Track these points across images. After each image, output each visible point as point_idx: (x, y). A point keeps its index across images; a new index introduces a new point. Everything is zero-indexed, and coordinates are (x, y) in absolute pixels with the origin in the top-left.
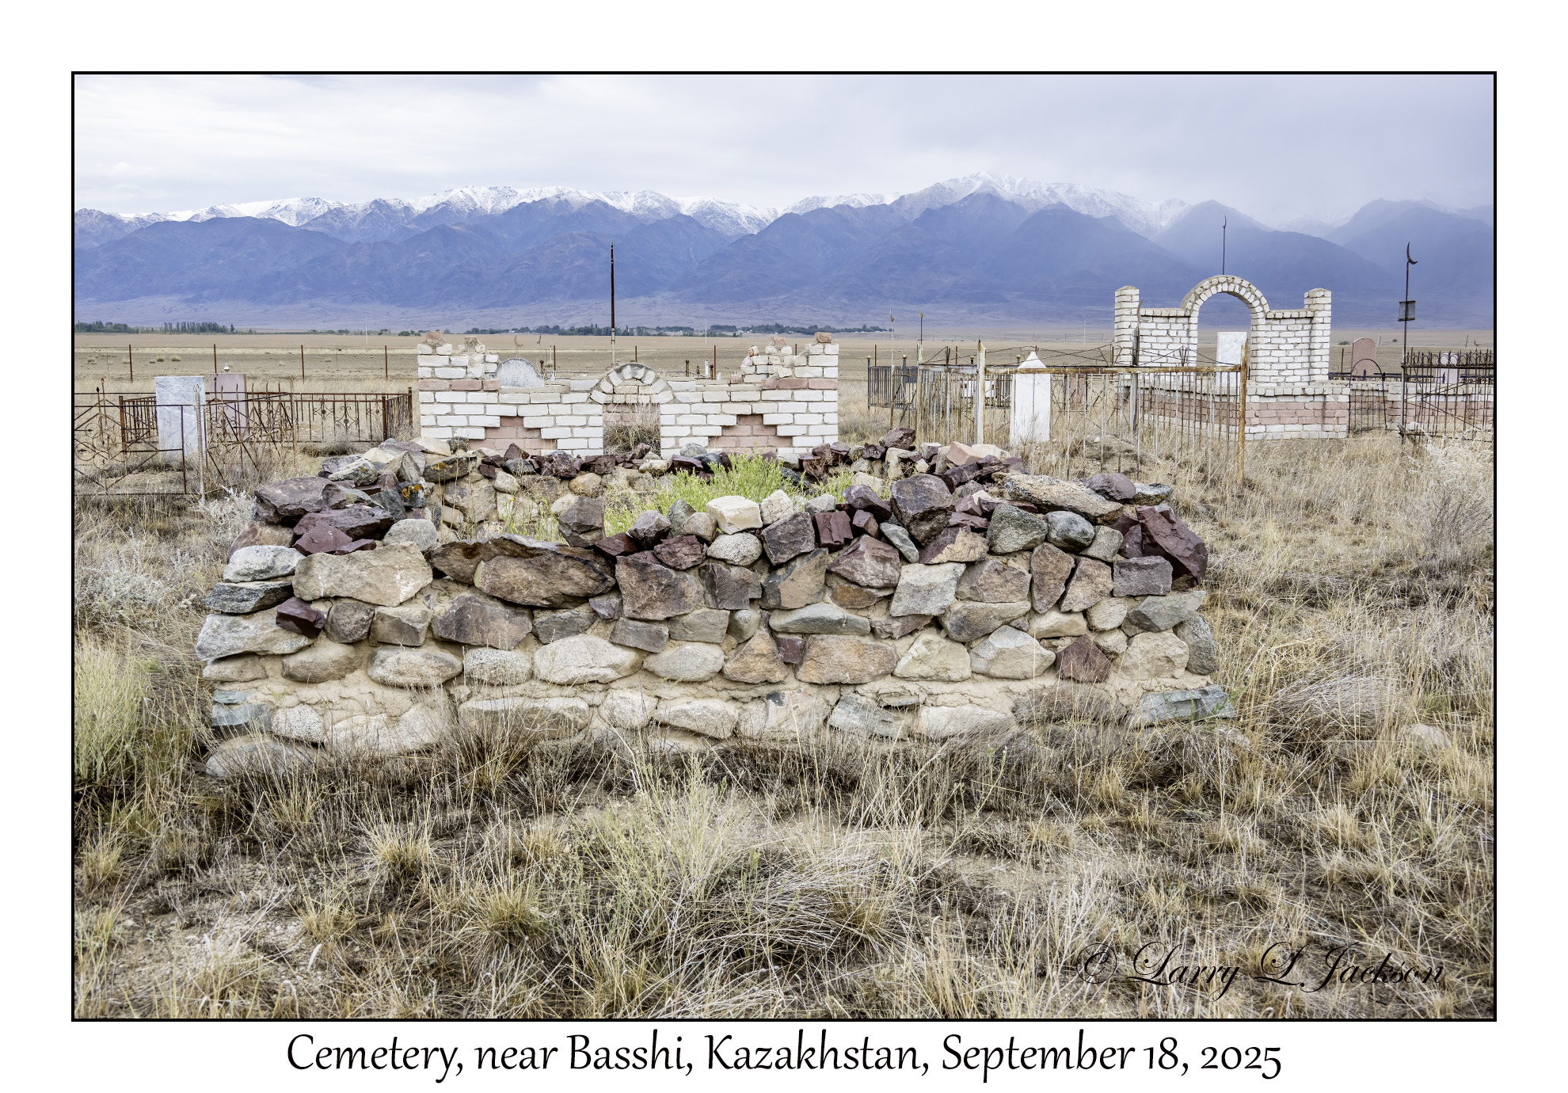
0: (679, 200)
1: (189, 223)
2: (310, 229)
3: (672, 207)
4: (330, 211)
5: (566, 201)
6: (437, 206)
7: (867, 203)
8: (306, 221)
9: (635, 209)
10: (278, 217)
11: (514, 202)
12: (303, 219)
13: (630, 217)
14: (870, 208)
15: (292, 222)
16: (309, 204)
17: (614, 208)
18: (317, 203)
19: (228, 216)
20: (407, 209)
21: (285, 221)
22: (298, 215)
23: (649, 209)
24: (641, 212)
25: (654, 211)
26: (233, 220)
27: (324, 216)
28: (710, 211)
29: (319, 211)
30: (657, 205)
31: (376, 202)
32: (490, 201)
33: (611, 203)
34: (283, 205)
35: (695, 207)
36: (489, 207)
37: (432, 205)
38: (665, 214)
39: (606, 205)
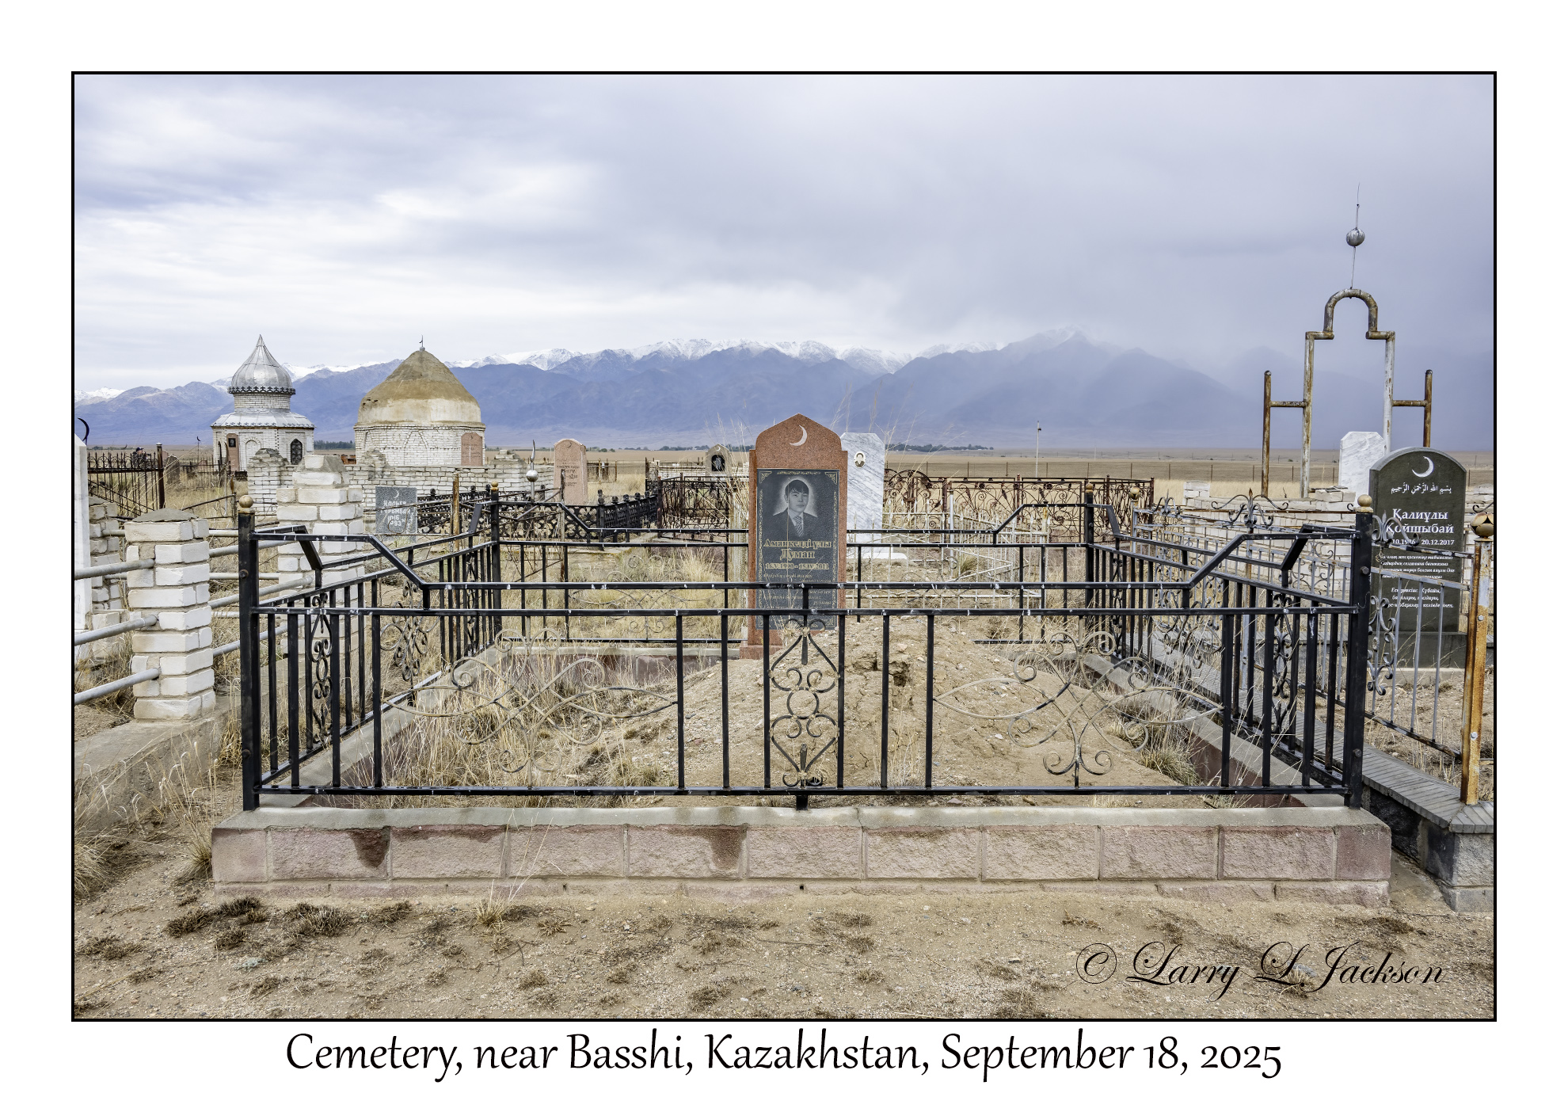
0: (835, 348)
1: (470, 370)
2: (556, 372)
3: (829, 353)
4: (572, 359)
5: (748, 349)
6: (650, 354)
7: (982, 349)
8: (555, 366)
9: (801, 355)
10: (534, 364)
11: (708, 351)
12: (552, 365)
13: (796, 362)
14: (985, 353)
15: (544, 367)
16: (557, 354)
17: (784, 355)
18: (563, 353)
19: (499, 363)
20: (629, 357)
21: (539, 367)
22: (549, 362)
23: (811, 355)
24: (805, 357)
25: (814, 356)
26: (502, 366)
27: (567, 363)
28: (857, 356)
29: (564, 359)
30: (817, 351)
31: (605, 351)
32: (690, 350)
33: (782, 350)
34: (538, 355)
35: (847, 353)
36: (689, 354)
37: (647, 354)
38: (823, 359)
39: (777, 352)
